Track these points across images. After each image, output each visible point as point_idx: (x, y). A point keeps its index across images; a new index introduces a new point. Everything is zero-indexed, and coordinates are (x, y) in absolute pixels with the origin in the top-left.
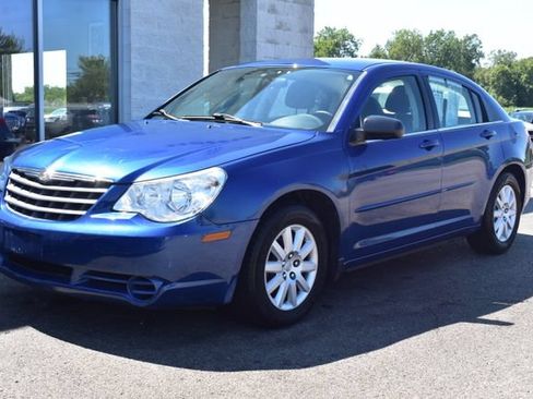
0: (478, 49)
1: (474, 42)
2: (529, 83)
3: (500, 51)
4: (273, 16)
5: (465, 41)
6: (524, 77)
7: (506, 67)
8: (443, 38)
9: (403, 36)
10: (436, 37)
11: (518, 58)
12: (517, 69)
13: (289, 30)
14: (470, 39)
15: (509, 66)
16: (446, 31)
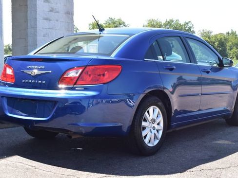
0: (192, 29)
1: (190, 25)
2: (219, 47)
3: (203, 30)
4: (47, 4)
5: (185, 25)
6: (216, 44)
7: (207, 39)
8: (173, 23)
9: (151, 22)
10: (169, 23)
11: (213, 34)
12: (213, 40)
13: (58, 12)
14: (187, 24)
15: (209, 38)
16: (175, 20)
